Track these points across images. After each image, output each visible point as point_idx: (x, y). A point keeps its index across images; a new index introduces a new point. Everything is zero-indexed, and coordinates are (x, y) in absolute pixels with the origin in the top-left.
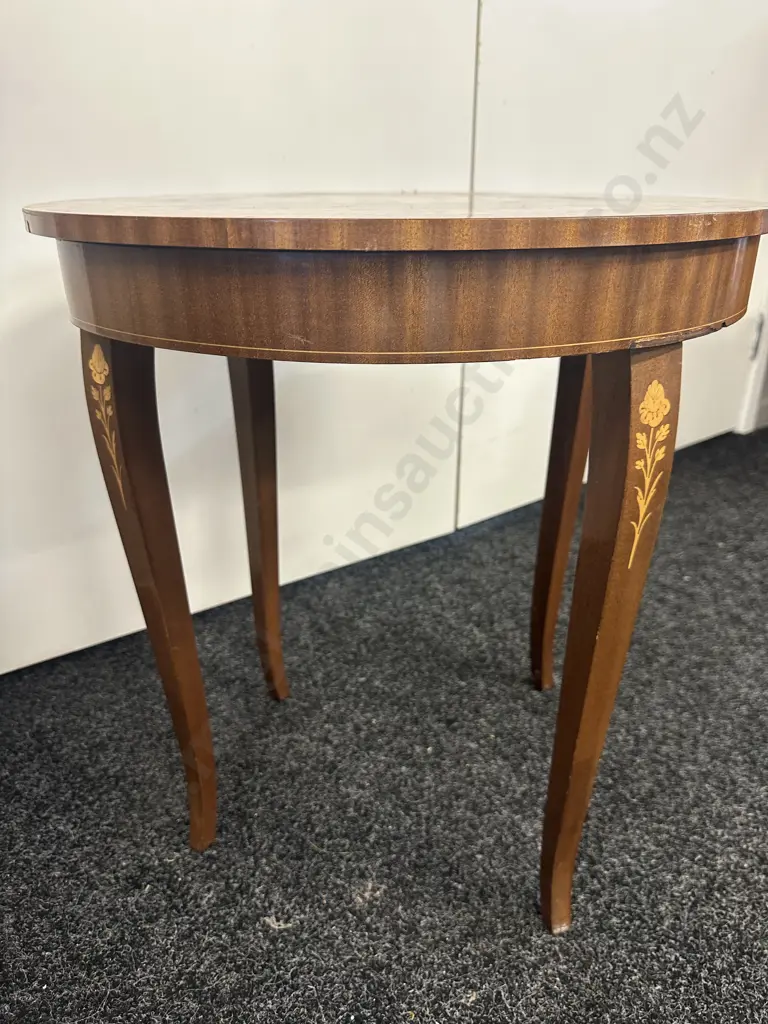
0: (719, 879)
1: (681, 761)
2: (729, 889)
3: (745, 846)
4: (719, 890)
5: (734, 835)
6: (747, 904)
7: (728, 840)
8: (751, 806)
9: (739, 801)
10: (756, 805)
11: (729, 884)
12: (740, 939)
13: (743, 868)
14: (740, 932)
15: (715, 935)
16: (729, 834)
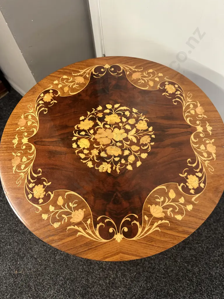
0: (105, 271)
1: (143, 267)
2: (103, 273)
3: (116, 279)
4: (103, 270)
5: (119, 278)
6: (100, 276)
7: (118, 276)
8: (130, 285)
9: (132, 282)
10: (131, 286)
11: (104, 273)
12: (91, 273)
13: (110, 278)
14: (93, 273)
15: (91, 267)
16: (120, 276)
